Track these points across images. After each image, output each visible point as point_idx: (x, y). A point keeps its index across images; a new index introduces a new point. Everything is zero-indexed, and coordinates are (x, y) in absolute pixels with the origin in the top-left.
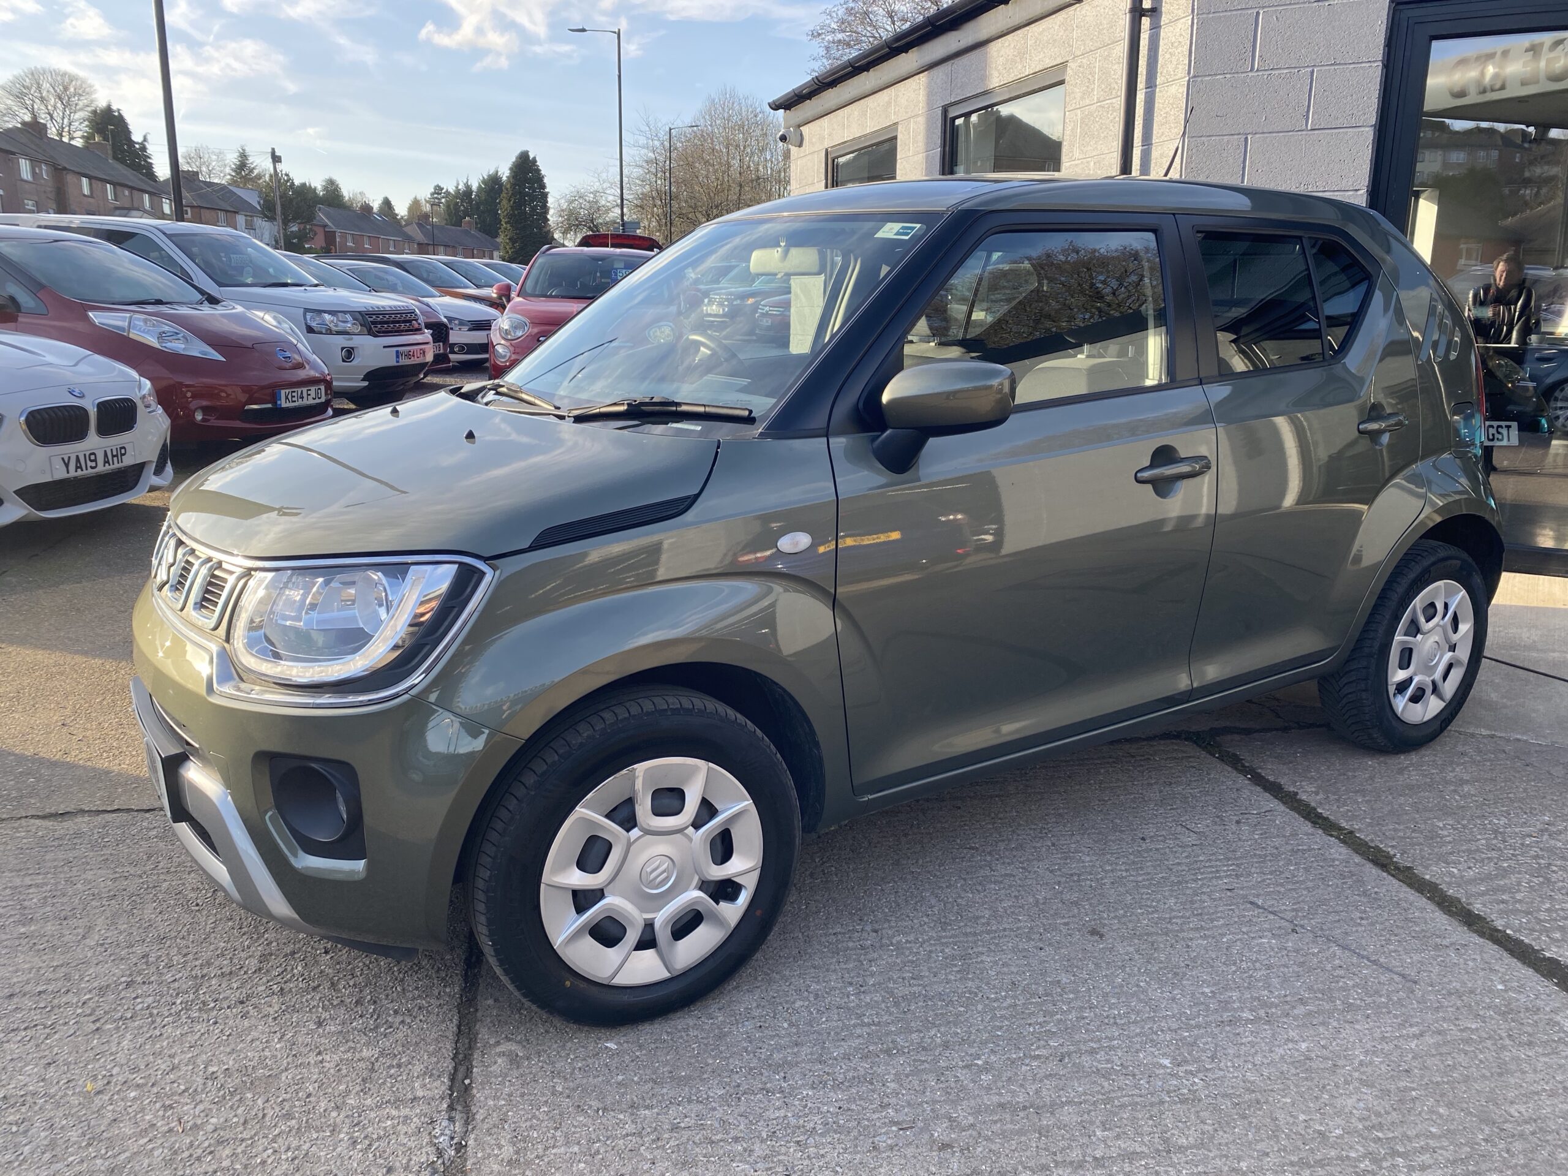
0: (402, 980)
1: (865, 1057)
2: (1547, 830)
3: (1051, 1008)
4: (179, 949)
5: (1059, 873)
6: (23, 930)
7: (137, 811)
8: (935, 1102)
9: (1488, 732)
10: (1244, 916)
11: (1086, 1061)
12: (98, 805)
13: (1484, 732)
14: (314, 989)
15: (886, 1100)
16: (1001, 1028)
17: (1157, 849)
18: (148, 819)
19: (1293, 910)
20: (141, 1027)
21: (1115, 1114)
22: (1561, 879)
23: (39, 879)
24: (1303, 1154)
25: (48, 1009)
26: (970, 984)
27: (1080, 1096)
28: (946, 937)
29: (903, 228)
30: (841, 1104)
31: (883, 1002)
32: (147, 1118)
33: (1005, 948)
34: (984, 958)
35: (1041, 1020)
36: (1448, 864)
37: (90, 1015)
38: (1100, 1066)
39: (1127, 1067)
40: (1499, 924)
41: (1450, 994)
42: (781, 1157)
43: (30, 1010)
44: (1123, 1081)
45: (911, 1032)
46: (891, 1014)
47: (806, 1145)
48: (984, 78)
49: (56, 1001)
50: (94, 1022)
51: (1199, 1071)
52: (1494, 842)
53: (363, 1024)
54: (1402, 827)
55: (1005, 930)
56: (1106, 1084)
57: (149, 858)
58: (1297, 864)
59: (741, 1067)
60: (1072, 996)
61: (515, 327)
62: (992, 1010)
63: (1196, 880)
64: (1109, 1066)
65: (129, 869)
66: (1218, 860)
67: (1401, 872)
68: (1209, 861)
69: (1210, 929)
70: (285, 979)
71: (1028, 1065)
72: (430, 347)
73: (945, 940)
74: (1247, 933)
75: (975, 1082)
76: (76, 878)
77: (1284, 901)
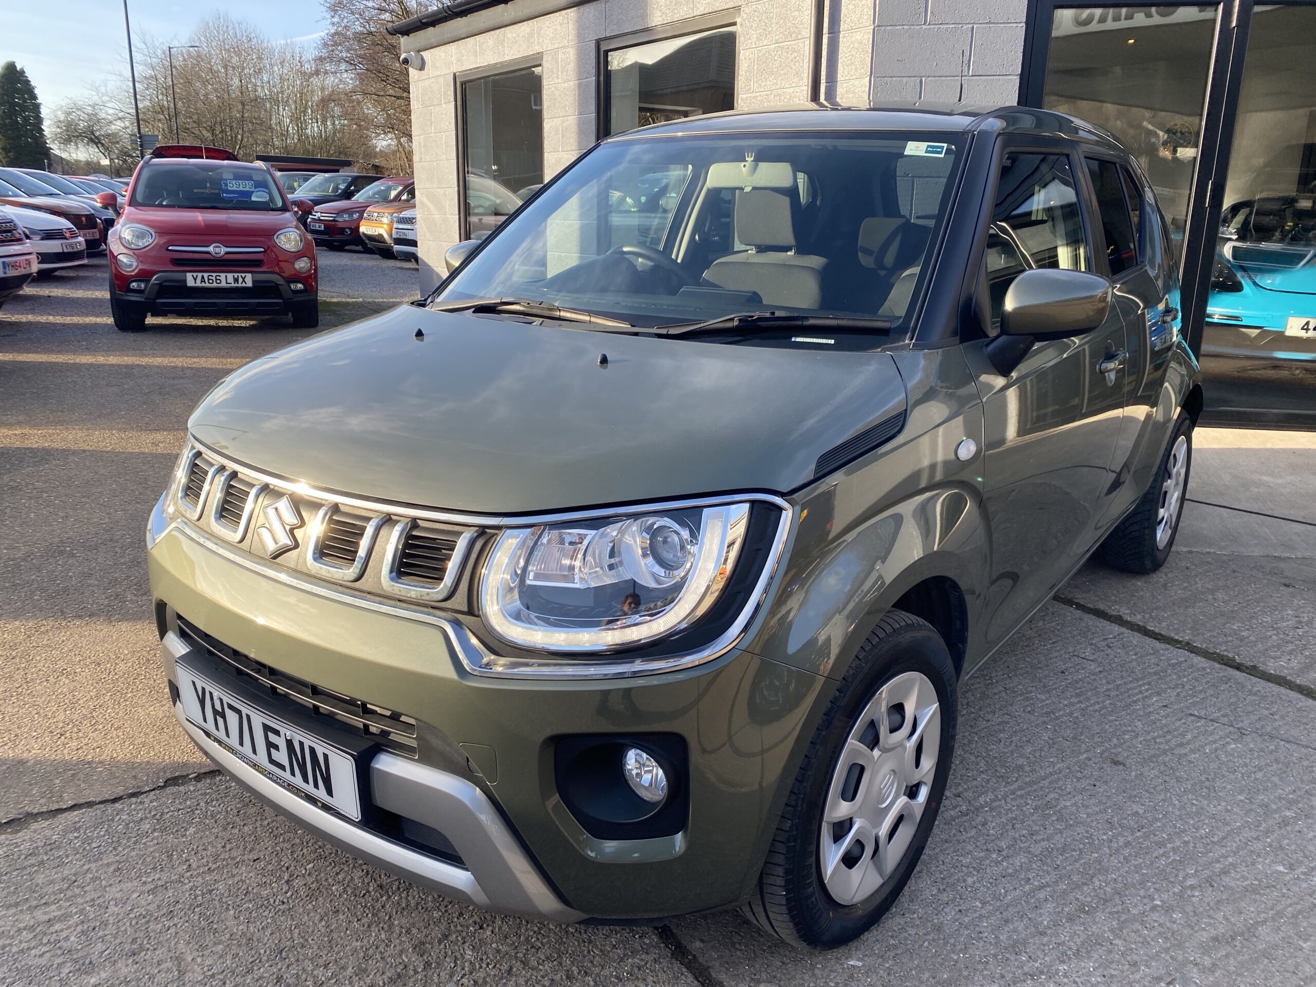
0: (590, 942)
1: (1071, 920)
2: (1301, 621)
3: (1156, 838)
5: (1036, 713)
7: (101, 802)
10: (1199, 727)
11: (1228, 881)
15: (1128, 958)
16: (1140, 866)
17: (1081, 680)
18: (122, 810)
21: (1297, 925)
26: (1078, 830)
27: (1259, 916)
28: (1016, 790)
29: (928, 146)
31: (1031, 862)
33: (1068, 790)
34: (1063, 803)
36: (1273, 659)
38: (1243, 884)
39: (1262, 881)
44: (1272, 893)
45: (1080, 886)
46: (1048, 872)
48: (644, 16)
51: (1309, 871)
52: (1281, 636)
54: (1215, 633)
56: (1263, 899)
58: (1185, 677)
59: (985, 957)
60: (1159, 824)
61: (138, 237)
62: (1117, 850)
63: (1134, 702)
64: (1248, 882)
65: (157, 876)
66: (1130, 682)
67: (1253, 671)
68: (1125, 683)
69: (1188, 743)
70: (466, 969)
71: (1193, 896)
72: (33, 258)
73: (1019, 793)
74: (1215, 742)
75: (1174, 922)
76: (101, 900)
77: (1209, 710)
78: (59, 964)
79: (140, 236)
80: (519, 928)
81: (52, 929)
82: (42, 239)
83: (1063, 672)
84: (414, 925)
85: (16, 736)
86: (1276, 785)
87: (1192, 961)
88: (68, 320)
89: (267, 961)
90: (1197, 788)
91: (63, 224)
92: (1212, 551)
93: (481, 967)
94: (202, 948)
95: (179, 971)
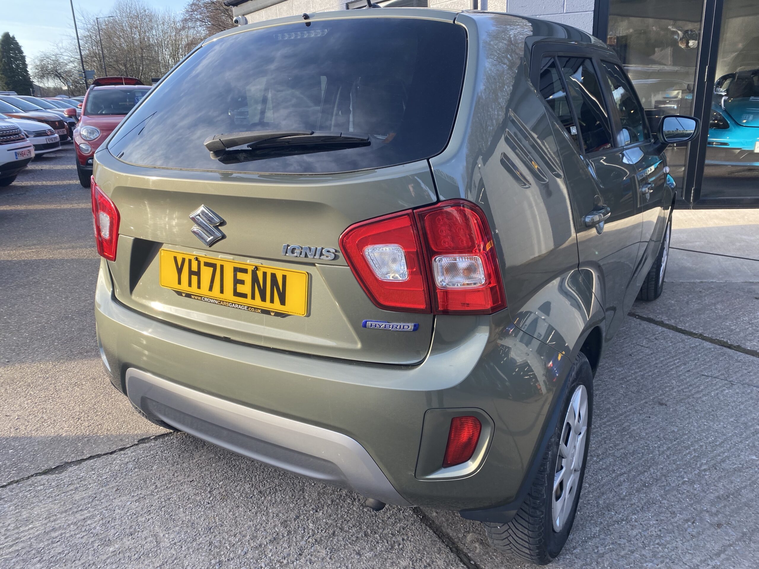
0: (376, 516)
1: (638, 491)
4: (227, 533)
5: (616, 379)
7: (105, 454)
8: (691, 505)
9: (700, 281)
10: (708, 382)
11: (725, 466)
15: (670, 510)
16: (676, 460)
17: (641, 359)
18: (116, 458)
23: (86, 514)
26: (641, 442)
27: (742, 484)
30: (655, 518)
33: (635, 421)
34: (632, 428)
35: (687, 452)
36: (750, 341)
38: (733, 467)
39: (744, 464)
45: (643, 473)
46: (625, 466)
53: (382, 546)
54: (716, 328)
55: (625, 412)
57: (145, 481)
58: (699, 354)
59: (592, 513)
60: (686, 437)
61: (90, 133)
62: (663, 452)
63: (671, 369)
64: (736, 466)
65: (140, 492)
66: (669, 358)
67: (738, 348)
68: (666, 360)
69: (702, 391)
70: (311, 534)
71: (706, 475)
72: (32, 149)
73: (608, 424)
74: (717, 389)
75: (695, 490)
76: (111, 506)
77: (713, 371)
78: (92, 542)
79: (91, 133)
80: (337, 511)
81: (86, 524)
82: (35, 136)
83: (630, 355)
84: (280, 512)
85: (54, 421)
86: (751, 412)
87: (705, 510)
88: (54, 183)
89: (203, 534)
90: (707, 416)
91: (46, 127)
92: (714, 281)
93: (318, 532)
94: (168, 529)
95: (157, 542)
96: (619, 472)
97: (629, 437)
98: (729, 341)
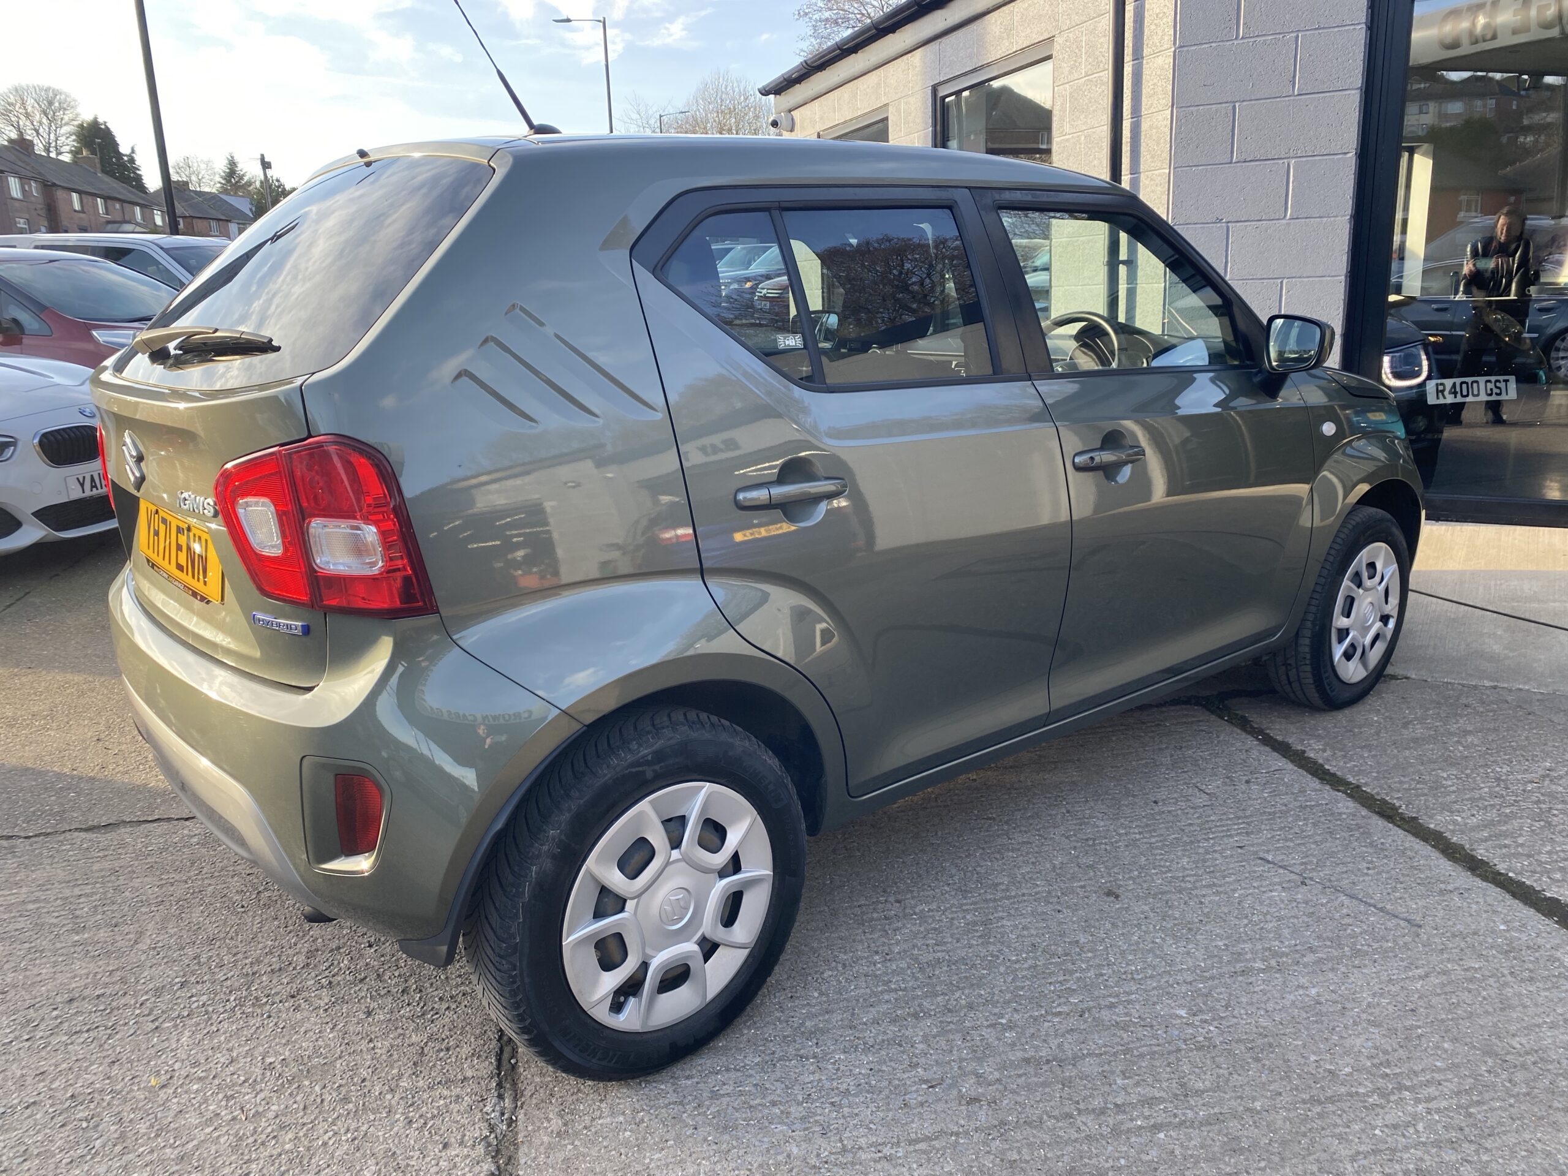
1: (893, 1021)
2: (1548, 775)
3: (1070, 966)
4: (229, 948)
5: (1074, 838)
6: (76, 938)
7: (178, 819)
9: (1492, 684)
10: (1255, 872)
11: (1105, 1014)
12: (139, 815)
13: (1487, 683)
14: (361, 981)
15: (915, 1060)
16: (1023, 988)
17: (1169, 812)
19: (1302, 864)
20: (199, 1024)
21: (1135, 1063)
22: (1562, 821)
23: (88, 889)
24: (1314, 1092)
25: (108, 1011)
26: (991, 948)
27: (1100, 1048)
28: (967, 904)
30: (872, 1066)
31: (909, 968)
32: (211, 1108)
33: (1024, 912)
34: (1004, 922)
35: (1061, 978)
36: (1452, 812)
37: (148, 1015)
38: (1118, 1019)
39: (1144, 1020)
40: (1502, 867)
41: (1454, 936)
42: (818, 1118)
43: (91, 1012)
44: (1141, 1032)
45: (937, 996)
46: (917, 979)
47: (841, 1106)
48: (972, 55)
49: (114, 1004)
50: (152, 1021)
51: (1214, 1019)
52: (1497, 789)
53: (410, 1011)
54: (1407, 779)
55: (1023, 895)
56: (1125, 1036)
57: (193, 864)
58: (1305, 819)
59: (775, 1036)
60: (1090, 955)
62: (1014, 971)
63: (1207, 839)
64: (1127, 1019)
66: (1228, 819)
68: (1220, 820)
69: (1222, 885)
71: (1050, 1021)
74: (1257, 887)
75: (1000, 1040)
77: (1293, 855)
86: (1279, 937)
87: (977, 1073)
90: (1178, 928)
92: (1526, 687)
96: (893, 986)
97: (980, 937)
98: (1404, 807)
